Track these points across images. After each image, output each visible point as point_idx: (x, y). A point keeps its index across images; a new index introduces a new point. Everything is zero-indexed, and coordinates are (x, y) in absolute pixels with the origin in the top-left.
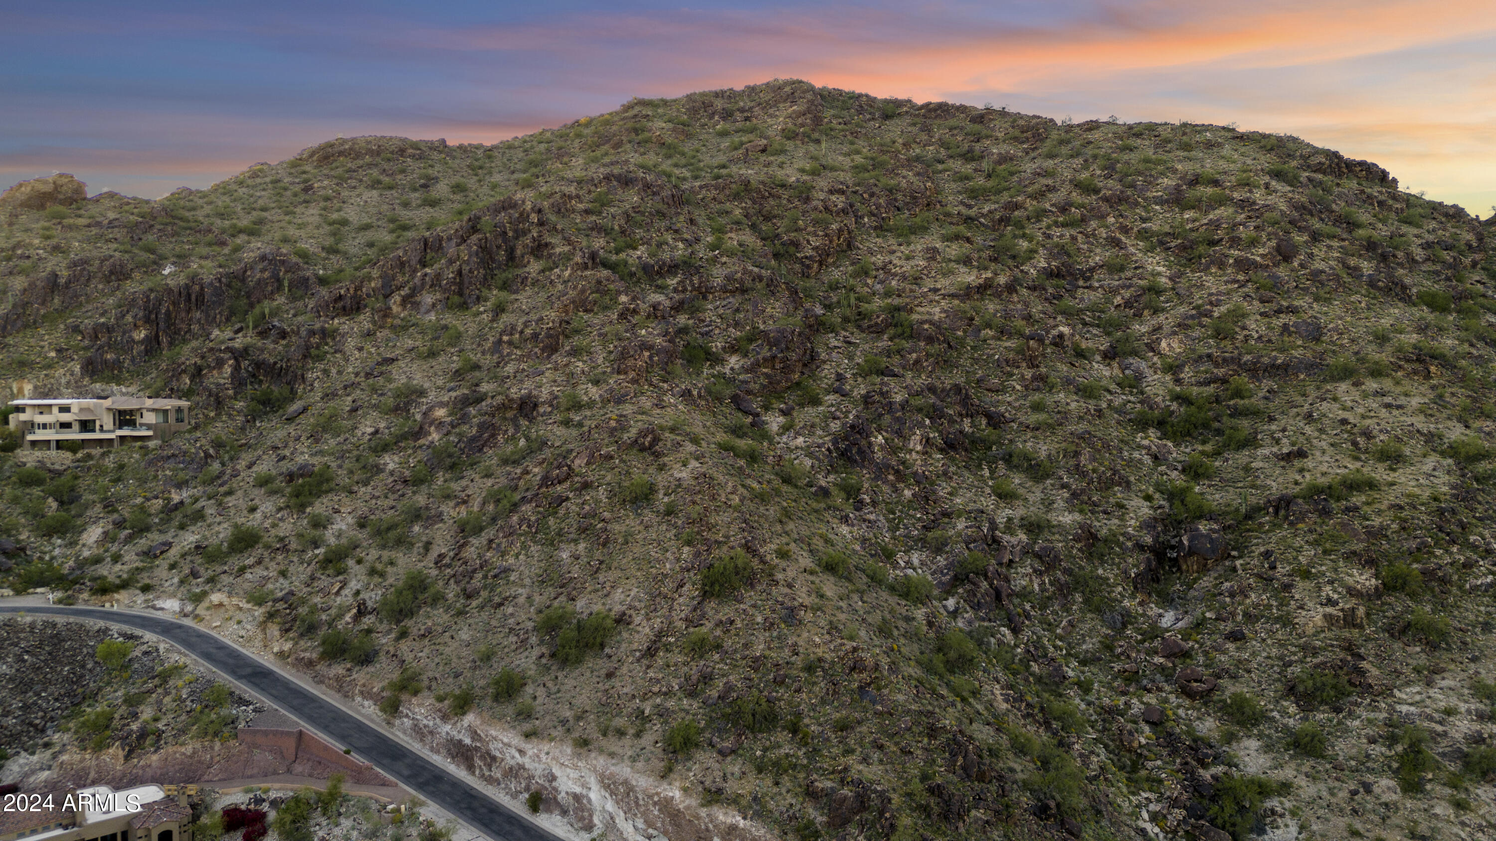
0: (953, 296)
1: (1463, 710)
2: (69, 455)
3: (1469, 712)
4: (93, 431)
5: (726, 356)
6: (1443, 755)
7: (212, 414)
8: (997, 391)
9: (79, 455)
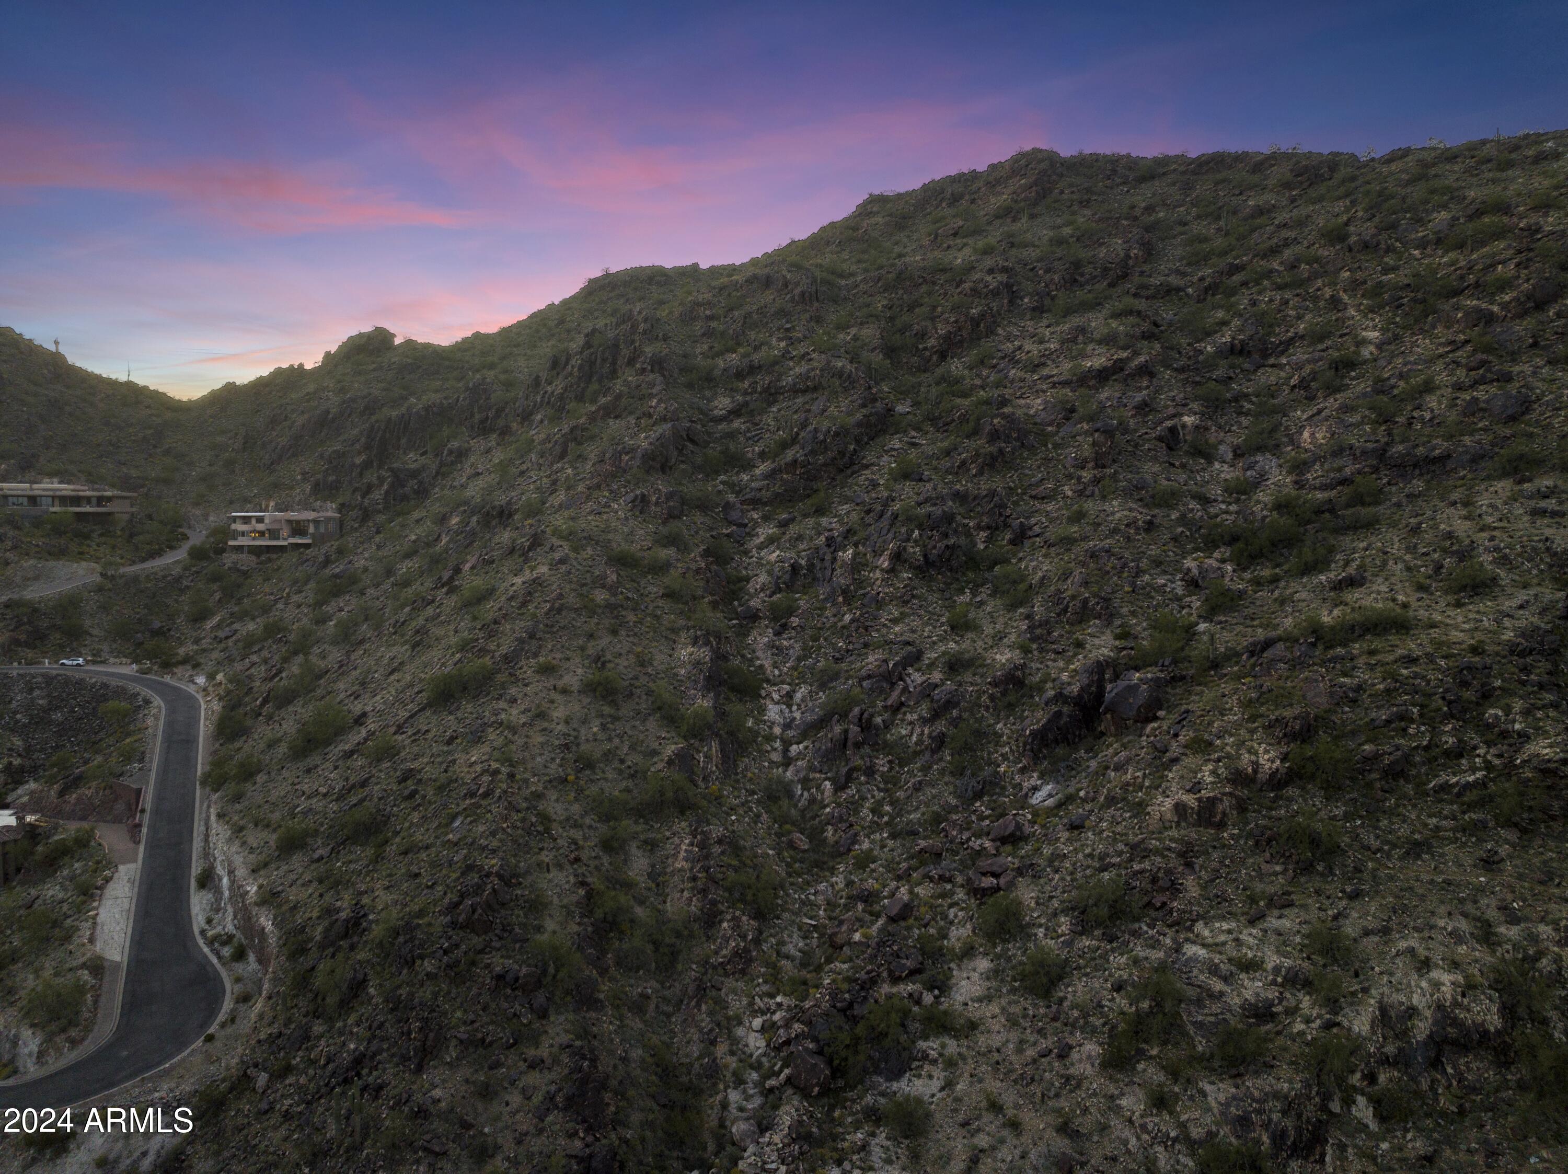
0: (1065, 384)
1: (1269, 966)
2: (253, 558)
3: (1277, 970)
4: (278, 539)
5: (758, 462)
6: (1200, 1025)
7: (356, 525)
8: (1043, 498)
9: (263, 558)
